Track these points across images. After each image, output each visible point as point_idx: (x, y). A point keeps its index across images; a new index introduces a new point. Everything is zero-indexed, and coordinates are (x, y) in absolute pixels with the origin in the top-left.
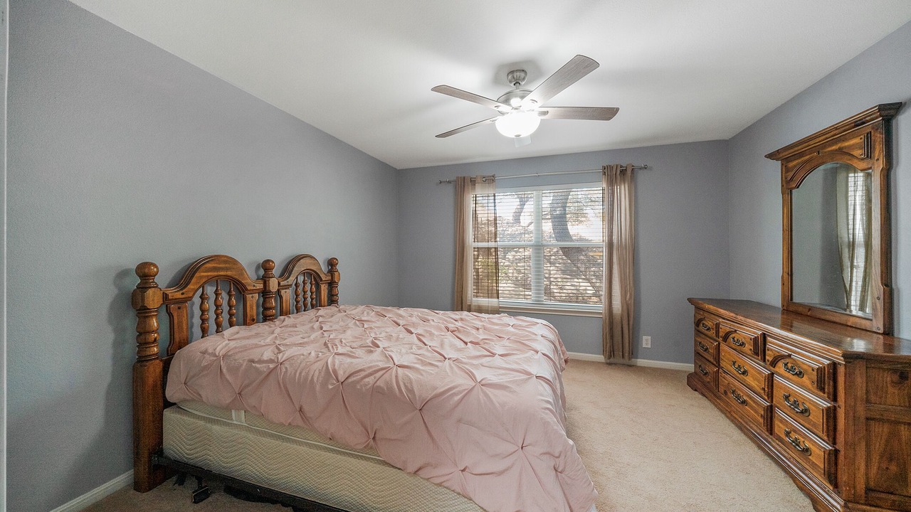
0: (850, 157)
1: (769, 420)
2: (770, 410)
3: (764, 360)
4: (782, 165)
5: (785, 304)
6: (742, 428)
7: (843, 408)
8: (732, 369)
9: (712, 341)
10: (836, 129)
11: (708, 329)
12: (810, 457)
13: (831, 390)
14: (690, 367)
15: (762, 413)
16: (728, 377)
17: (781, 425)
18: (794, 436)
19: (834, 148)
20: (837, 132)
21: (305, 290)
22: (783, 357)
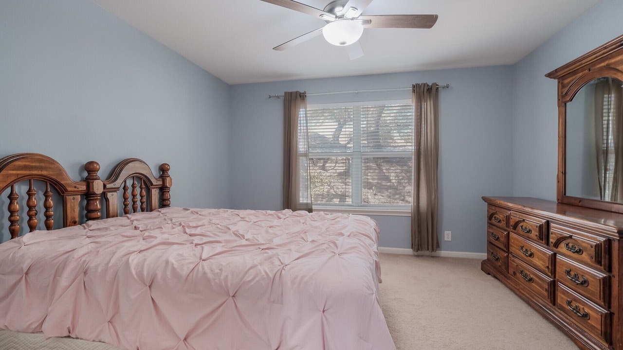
0: (615, 72)
1: (552, 293)
2: (553, 285)
3: (548, 243)
4: (559, 82)
5: (560, 198)
6: (529, 302)
7: (617, 276)
8: (521, 253)
9: (503, 231)
10: (605, 48)
11: (499, 222)
12: (589, 321)
13: (607, 262)
14: (484, 256)
15: (547, 287)
16: (516, 260)
17: (563, 296)
18: (574, 304)
19: (603, 64)
20: (605, 51)
21: (135, 194)
22: (565, 238)
